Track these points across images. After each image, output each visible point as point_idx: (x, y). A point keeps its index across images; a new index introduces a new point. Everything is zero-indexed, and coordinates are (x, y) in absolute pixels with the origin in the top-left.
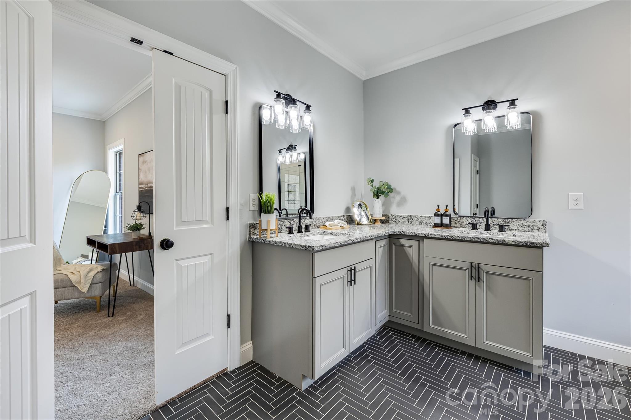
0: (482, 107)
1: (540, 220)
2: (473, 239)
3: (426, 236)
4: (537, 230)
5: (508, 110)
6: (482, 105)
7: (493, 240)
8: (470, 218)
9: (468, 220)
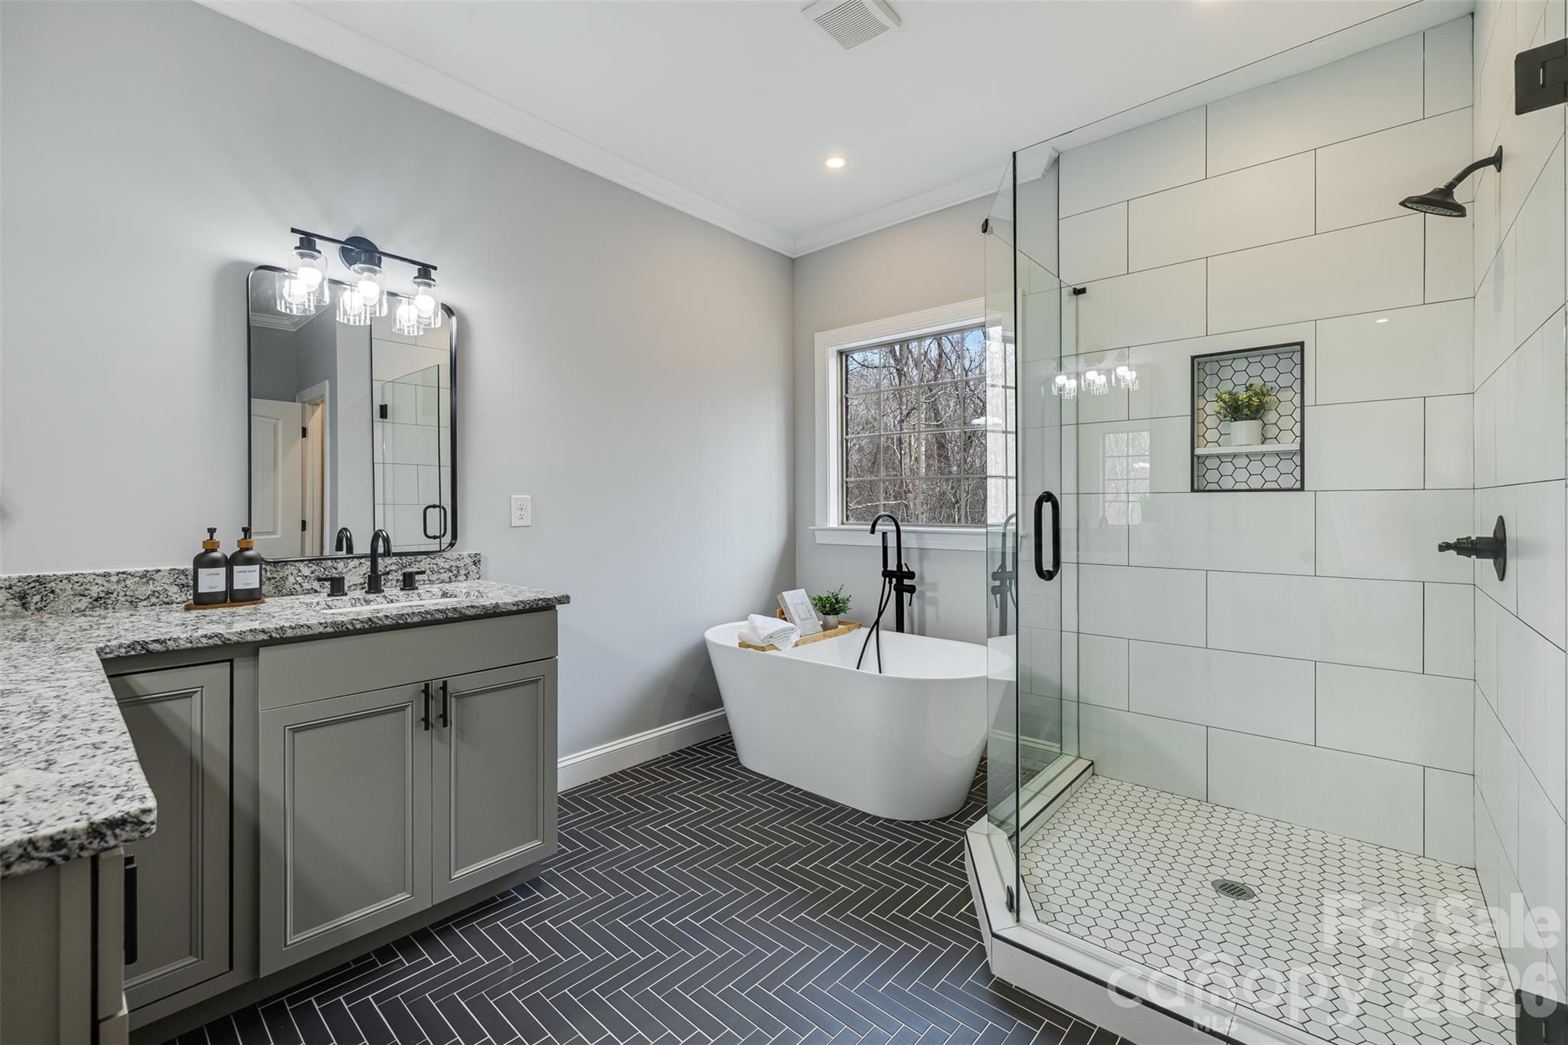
0: (343, 247)
1: (469, 553)
2: (429, 616)
3: (274, 635)
4: (465, 575)
5: (416, 286)
6: (343, 240)
7: (475, 610)
8: (306, 562)
9: (300, 571)
